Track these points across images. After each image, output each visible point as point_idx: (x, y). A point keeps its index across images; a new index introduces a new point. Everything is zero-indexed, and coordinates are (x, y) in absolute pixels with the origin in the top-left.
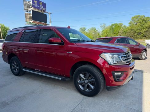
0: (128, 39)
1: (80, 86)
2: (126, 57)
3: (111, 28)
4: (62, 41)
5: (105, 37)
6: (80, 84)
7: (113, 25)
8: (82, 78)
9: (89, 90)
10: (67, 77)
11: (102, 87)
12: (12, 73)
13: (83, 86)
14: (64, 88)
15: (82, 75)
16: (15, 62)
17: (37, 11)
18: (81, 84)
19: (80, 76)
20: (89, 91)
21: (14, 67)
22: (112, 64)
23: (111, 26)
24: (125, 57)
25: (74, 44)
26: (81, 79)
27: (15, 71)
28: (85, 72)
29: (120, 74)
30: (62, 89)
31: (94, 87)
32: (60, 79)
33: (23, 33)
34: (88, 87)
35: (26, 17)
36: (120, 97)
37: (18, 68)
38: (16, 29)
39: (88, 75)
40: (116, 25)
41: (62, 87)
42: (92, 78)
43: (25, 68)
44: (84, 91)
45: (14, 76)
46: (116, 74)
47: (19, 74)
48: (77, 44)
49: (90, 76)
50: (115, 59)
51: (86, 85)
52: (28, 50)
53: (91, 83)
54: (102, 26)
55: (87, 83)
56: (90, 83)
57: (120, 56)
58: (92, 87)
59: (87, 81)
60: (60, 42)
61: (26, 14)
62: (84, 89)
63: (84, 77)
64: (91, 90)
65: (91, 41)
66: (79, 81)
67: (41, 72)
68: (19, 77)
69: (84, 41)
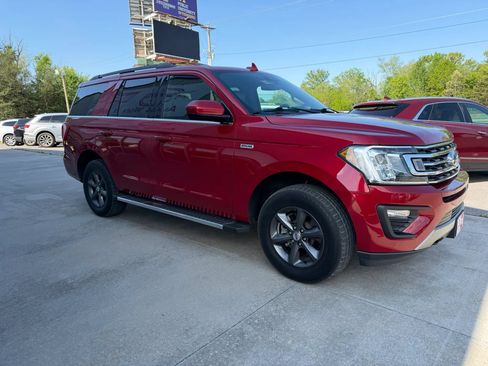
0: (465, 106)
1: (278, 249)
2: (432, 160)
3: (419, 71)
4: (226, 112)
5: (383, 101)
6: (278, 244)
7: (426, 59)
8: (285, 227)
9: (305, 262)
10: (241, 221)
11: (343, 252)
12: (91, 210)
13: (287, 250)
14: (231, 254)
15: (283, 217)
16: (97, 177)
17: (169, 22)
18: (282, 244)
19: (279, 220)
20: (304, 265)
21: (94, 190)
22: (380, 181)
23: (419, 64)
24: (425, 160)
25: (262, 120)
26: (280, 230)
27: (96, 203)
28: (292, 206)
29: (405, 213)
30: (228, 257)
31: (319, 255)
32: (221, 226)
33: (118, 90)
34: (303, 253)
35: (137, 43)
36: (405, 291)
37: (105, 192)
38: (100, 77)
39: (302, 216)
40: (437, 59)
41: (227, 252)
42: (314, 227)
43: (125, 193)
44: (290, 264)
45: (94, 217)
46: (391, 213)
47: (108, 210)
48: (272, 118)
49: (308, 219)
50: (389, 166)
51: (297, 248)
52: (137, 141)
53: (313, 241)
54: (386, 65)
55: (299, 242)
56: (309, 241)
57: (407, 158)
58: (314, 253)
59: (299, 234)
60: (219, 113)
61: (136, 33)
62: (289, 258)
63: (291, 222)
64: (309, 264)
65: (324, 111)
66: (274, 234)
67: (167, 205)
68: (108, 221)
69: (296, 111)
